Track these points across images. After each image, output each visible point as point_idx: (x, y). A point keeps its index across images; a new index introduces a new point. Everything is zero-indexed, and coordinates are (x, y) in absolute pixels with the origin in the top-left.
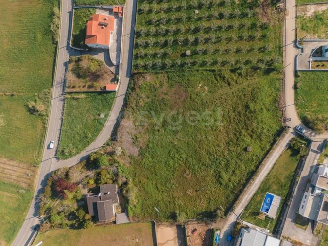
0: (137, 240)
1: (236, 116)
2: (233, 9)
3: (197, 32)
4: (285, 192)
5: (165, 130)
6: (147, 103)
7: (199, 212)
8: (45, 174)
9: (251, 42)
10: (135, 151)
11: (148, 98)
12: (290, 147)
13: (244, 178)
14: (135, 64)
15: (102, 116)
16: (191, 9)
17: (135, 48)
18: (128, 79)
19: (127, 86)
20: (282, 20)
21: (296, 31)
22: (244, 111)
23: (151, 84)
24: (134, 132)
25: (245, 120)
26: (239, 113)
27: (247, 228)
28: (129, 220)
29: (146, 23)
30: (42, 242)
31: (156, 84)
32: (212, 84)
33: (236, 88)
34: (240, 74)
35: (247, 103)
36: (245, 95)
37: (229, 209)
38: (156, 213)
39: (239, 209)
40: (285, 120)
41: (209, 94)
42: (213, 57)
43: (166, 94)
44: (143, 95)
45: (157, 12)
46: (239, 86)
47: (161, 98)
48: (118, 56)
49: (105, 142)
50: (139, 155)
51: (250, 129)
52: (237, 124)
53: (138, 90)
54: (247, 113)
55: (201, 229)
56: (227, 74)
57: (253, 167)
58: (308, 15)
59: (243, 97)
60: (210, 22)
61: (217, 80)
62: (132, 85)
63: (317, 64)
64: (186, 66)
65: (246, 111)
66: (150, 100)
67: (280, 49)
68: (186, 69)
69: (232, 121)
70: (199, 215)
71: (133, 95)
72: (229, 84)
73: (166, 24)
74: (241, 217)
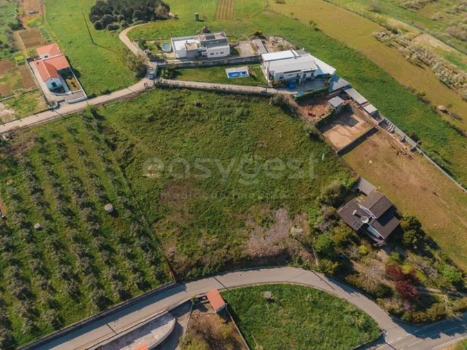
0: (371, 162)
1: (167, 126)
2: (21, 182)
3: (72, 212)
4: (218, 68)
5: (231, 190)
6: (208, 232)
7: (290, 118)
9: (66, 146)
10: (281, 214)
11: (200, 235)
12: (173, 77)
13: (229, 96)
14: (158, 282)
15: (268, 295)
16: (35, 237)
17: (131, 296)
18: (187, 285)
19: (199, 281)
20: (26, 129)
21: (37, 113)
23: (178, 240)
24: (259, 229)
25: (168, 116)
26: (163, 124)
27: (271, 76)
28: (360, 179)
29: (78, 302)
31: (174, 233)
33: (134, 138)
34: (115, 140)
35: (147, 122)
36: (139, 127)
37: (265, 96)
38: (327, 156)
39: (260, 89)
40: (148, 88)
42: (103, 177)
43: (182, 212)
44: (201, 243)
45: (53, 290)
46: (130, 136)
47: (191, 216)
50: (282, 207)
51: (175, 109)
52: (177, 122)
53: (196, 257)
54: (159, 117)
55: (304, 111)
56: (120, 152)
57: (213, 94)
58: (13, 112)
59: (142, 128)
60: (50, 202)
61: (133, 160)
62: (194, 270)
64: (129, 203)
65: (158, 119)
66: (202, 231)
67: (65, 118)
68: (134, 202)
69: (175, 127)
70: (293, 117)
71: (207, 260)
72: (132, 146)
73: (70, 264)
74: (266, 86)
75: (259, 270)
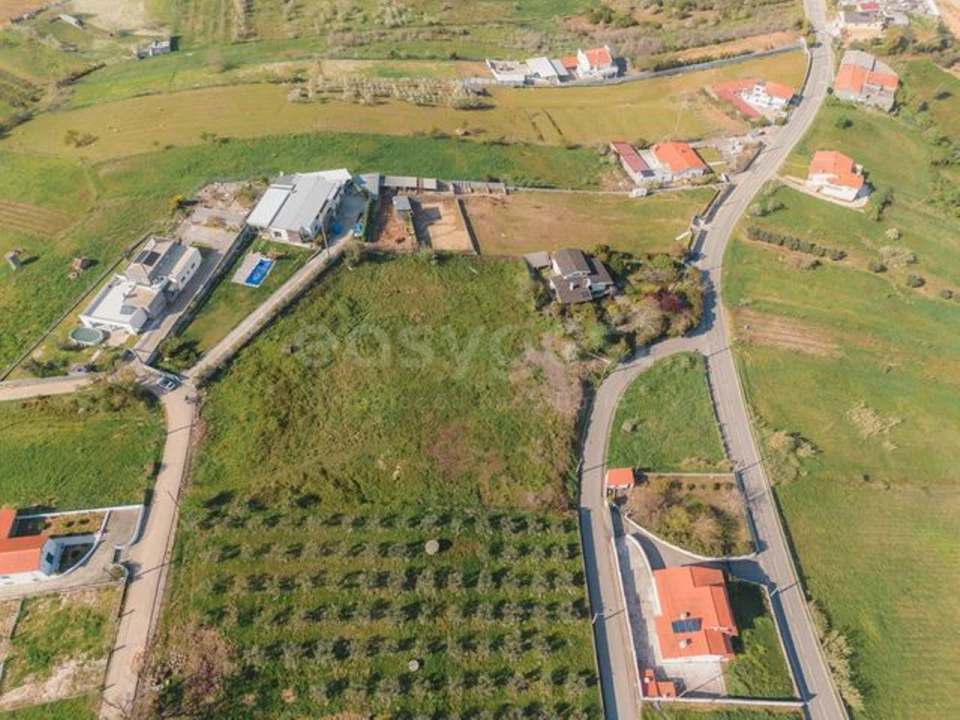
0: (503, 235)
1: (312, 409)
2: (302, 673)
3: (411, 606)
4: (221, 289)
5: (474, 387)
6: (524, 444)
7: (392, 263)
8: (713, 330)
9: (258, 574)
11: (523, 455)
12: (197, 355)
13: (302, 304)
14: (572, 532)
15: (627, 426)
16: (434, 675)
17: (581, 573)
18: (583, 504)
19: (583, 490)
20: (160, 639)
21: (122, 610)
22: (290, 417)
23: (521, 484)
24: (544, 389)
25: (291, 399)
26: (303, 412)
28: (525, 259)
29: (564, 643)
30: (678, 239)
31: (508, 485)
32: (367, 475)
33: (305, 464)
34: (296, 491)
35: (283, 432)
36: (287, 447)
37: (334, 265)
38: (474, 266)
39: (316, 264)
40: (199, 400)
41: (373, 452)
42: (364, 537)
43: (480, 459)
44: (538, 461)
45: (533, 675)
46: (301, 467)
47: (493, 451)
48: (624, 558)
49: (606, 382)
51: (281, 382)
52: (311, 393)
53: (554, 475)
54: (284, 412)
55: (386, 243)
56: (328, 491)
57: (282, 322)
59: (292, 444)
60: (374, 635)
61: (355, 482)
62: (568, 486)
63: (85, 528)
64: (435, 517)
65: (287, 415)
66: (519, 450)
67: (179, 555)
68: (435, 509)
69: (320, 399)
70: (393, 259)
71: (562, 466)
72: (324, 472)
73: (503, 635)
74: (312, 254)
75: (590, 422)
